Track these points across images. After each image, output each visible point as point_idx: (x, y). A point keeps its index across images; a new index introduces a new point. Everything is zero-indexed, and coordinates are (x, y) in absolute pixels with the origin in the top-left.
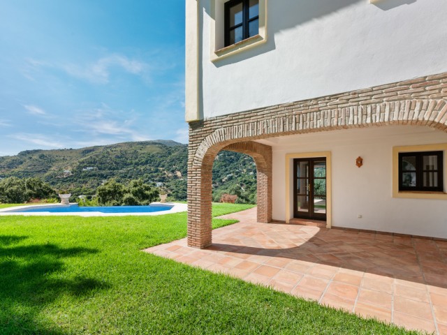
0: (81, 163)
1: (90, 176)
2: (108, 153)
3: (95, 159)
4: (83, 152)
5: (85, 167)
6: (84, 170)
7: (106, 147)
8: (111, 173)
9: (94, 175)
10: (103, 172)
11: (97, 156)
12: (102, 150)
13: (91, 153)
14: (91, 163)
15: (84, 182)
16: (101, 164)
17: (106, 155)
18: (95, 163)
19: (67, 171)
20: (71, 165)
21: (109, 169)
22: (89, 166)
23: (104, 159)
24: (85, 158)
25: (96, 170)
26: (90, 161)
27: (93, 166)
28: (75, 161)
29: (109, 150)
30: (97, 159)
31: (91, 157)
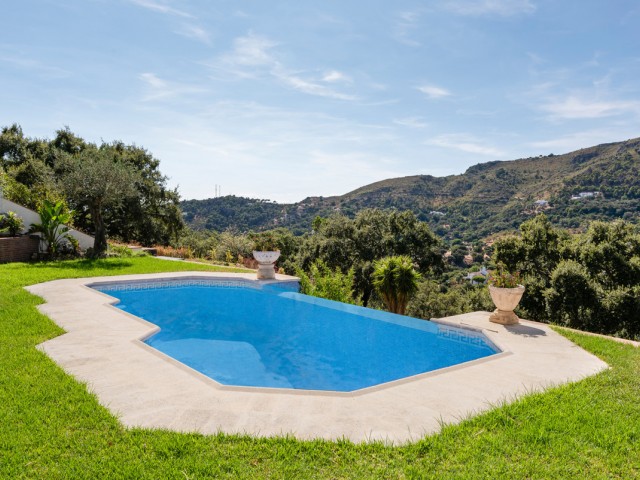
0: (568, 184)
1: (586, 212)
2: (629, 158)
3: (598, 174)
4: (575, 161)
5: (576, 192)
6: (574, 198)
7: (627, 145)
8: (634, 204)
9: (595, 210)
10: (615, 203)
11: (603, 167)
12: (614, 153)
13: (591, 161)
14: (589, 183)
15: (572, 223)
16: (612, 184)
17: (623, 163)
18: (597, 182)
19: (541, 201)
20: (550, 190)
21: (629, 197)
22: (586, 190)
23: (619, 172)
24: (577, 173)
25: (599, 197)
26: (587, 177)
27: (593, 190)
28: (557, 181)
29: (632, 152)
30: (604, 174)
31: (590, 170)
